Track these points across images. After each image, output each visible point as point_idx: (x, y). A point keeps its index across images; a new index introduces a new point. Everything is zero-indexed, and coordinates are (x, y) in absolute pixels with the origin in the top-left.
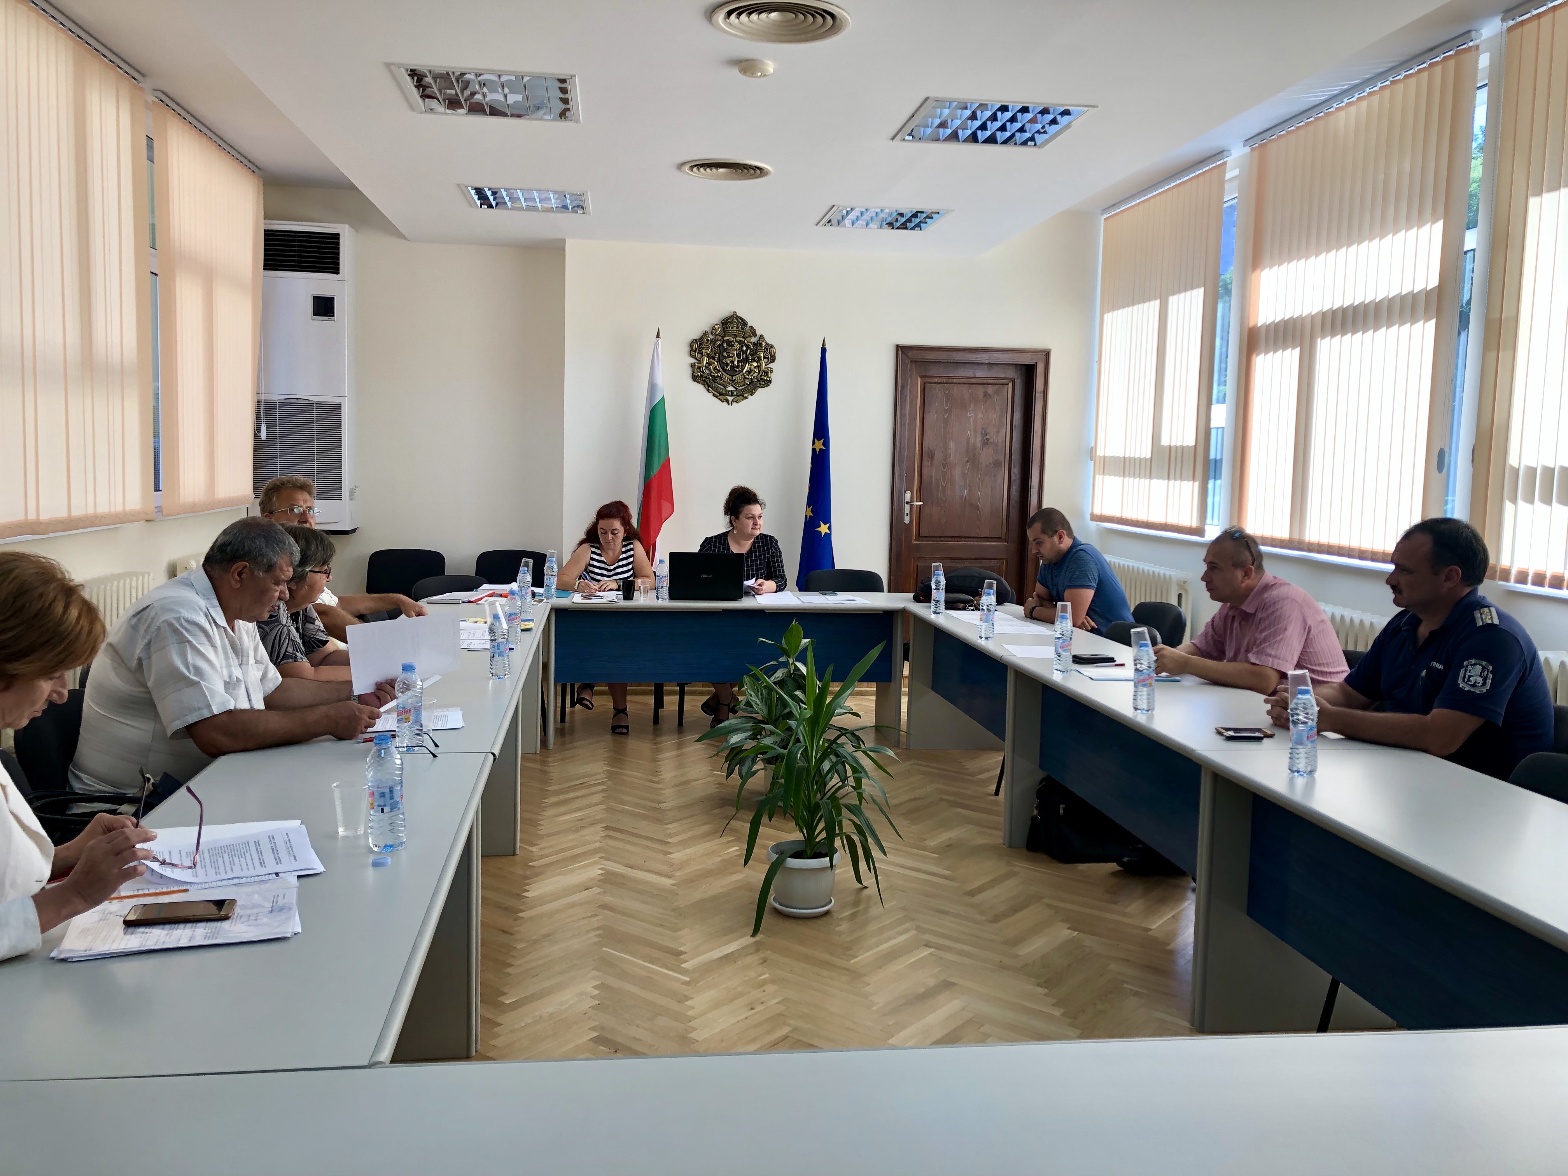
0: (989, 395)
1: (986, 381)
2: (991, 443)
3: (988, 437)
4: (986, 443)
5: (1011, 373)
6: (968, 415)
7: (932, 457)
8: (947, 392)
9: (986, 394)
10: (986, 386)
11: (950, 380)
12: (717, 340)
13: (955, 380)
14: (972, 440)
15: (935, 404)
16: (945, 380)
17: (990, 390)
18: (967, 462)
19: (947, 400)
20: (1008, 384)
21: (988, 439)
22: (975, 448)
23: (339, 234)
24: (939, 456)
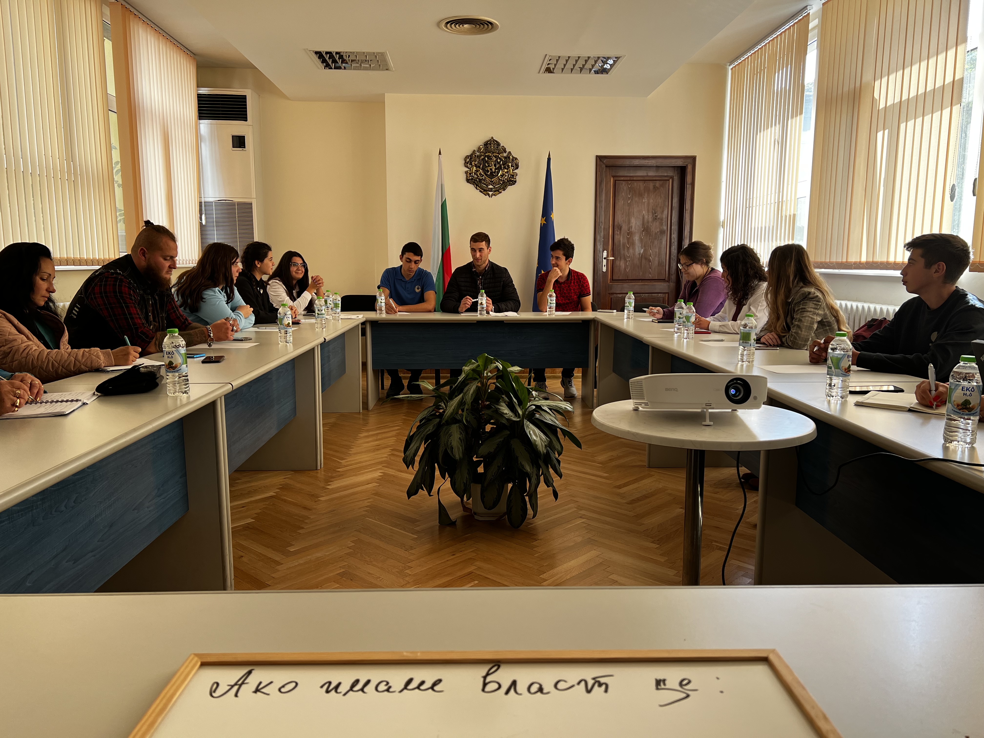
0: (657, 187)
1: (654, 178)
2: (659, 218)
3: (656, 215)
4: (655, 219)
5: (670, 173)
6: (644, 201)
7: (620, 228)
8: (630, 186)
9: (655, 187)
10: (655, 181)
11: (632, 178)
12: (481, 156)
13: (635, 178)
14: (646, 217)
15: (622, 194)
16: (628, 178)
17: (658, 184)
18: (643, 231)
19: (630, 191)
20: (669, 180)
21: (656, 216)
22: (648, 222)
23: (246, 96)
24: (625, 227)
